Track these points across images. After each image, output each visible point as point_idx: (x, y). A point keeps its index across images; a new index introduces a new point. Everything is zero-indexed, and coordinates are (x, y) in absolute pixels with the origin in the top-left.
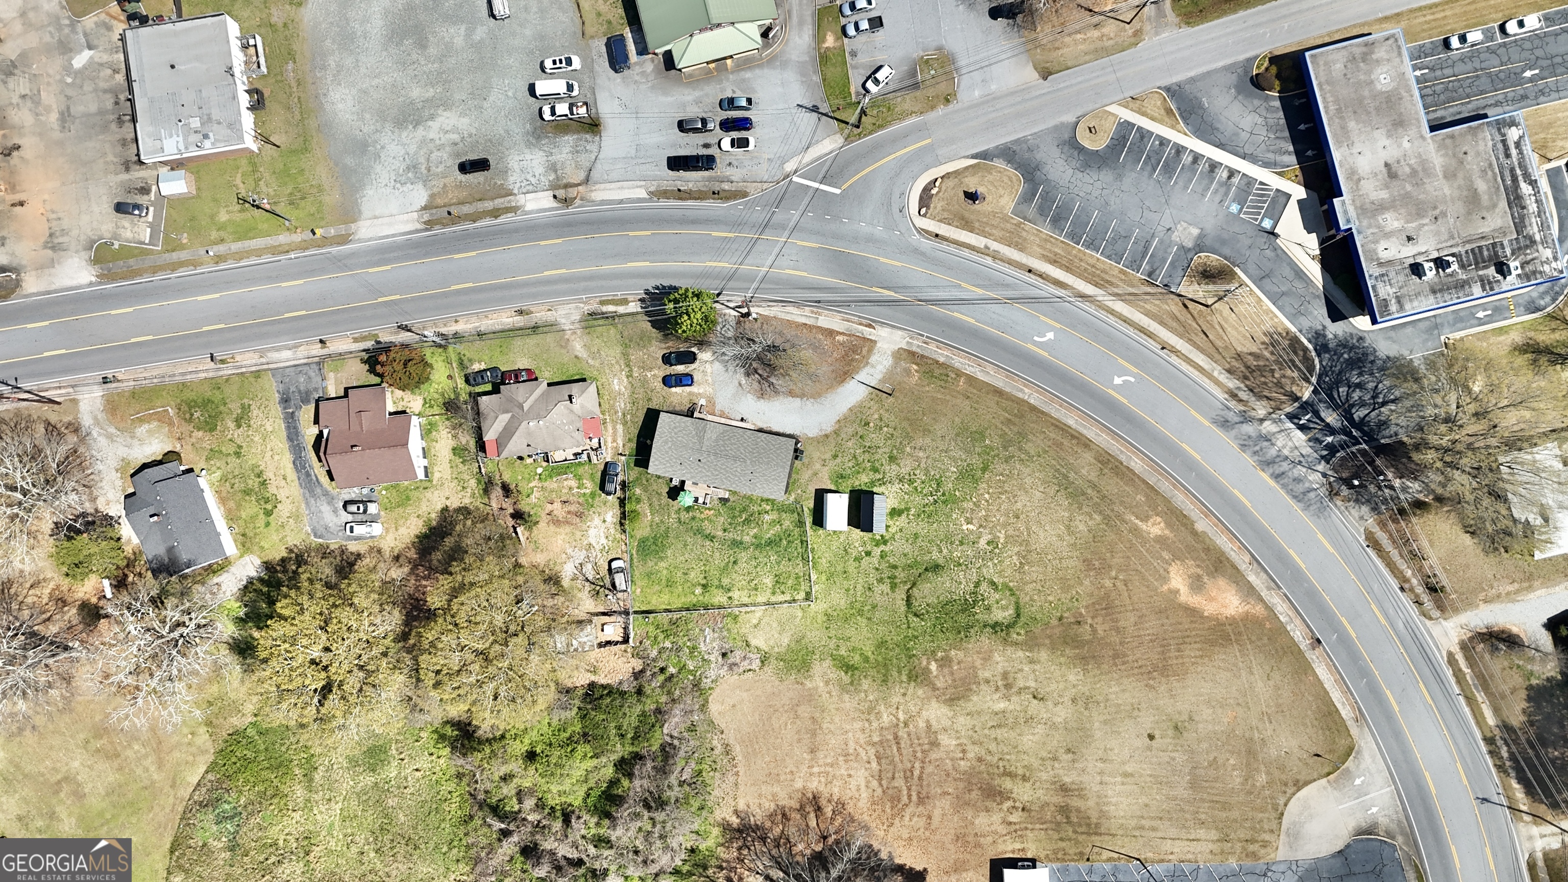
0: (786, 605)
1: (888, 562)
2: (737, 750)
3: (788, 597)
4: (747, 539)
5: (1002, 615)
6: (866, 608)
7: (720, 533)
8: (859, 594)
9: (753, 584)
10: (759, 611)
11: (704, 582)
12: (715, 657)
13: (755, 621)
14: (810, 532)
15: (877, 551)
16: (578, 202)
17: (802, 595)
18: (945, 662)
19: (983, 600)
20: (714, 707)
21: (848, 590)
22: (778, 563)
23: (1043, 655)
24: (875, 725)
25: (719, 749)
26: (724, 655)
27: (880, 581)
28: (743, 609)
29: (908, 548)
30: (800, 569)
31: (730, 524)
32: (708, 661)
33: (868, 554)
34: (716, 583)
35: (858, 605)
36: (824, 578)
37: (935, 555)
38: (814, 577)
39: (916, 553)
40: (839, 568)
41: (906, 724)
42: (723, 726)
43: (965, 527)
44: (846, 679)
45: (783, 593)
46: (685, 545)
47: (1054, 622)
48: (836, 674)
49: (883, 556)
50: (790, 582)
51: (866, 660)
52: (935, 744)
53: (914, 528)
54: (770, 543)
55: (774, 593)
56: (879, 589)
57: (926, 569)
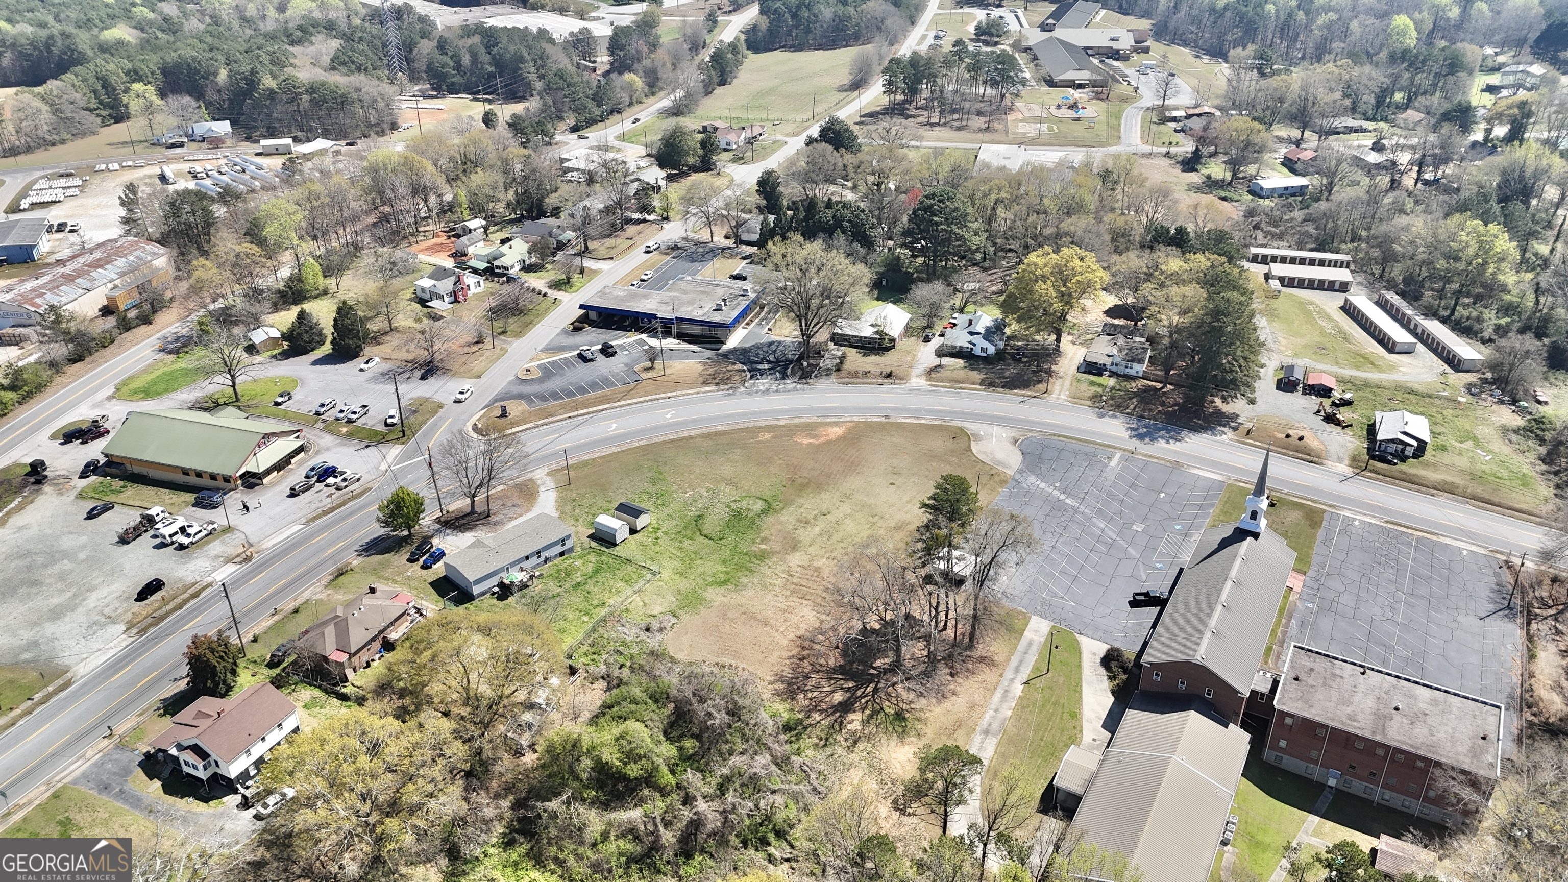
0: (647, 586)
1: (672, 533)
2: (726, 661)
3: (643, 582)
4: (579, 580)
5: (759, 506)
6: (692, 556)
7: (559, 590)
8: (679, 554)
9: (613, 592)
10: (636, 598)
11: (583, 613)
12: (643, 635)
13: (641, 604)
14: (612, 552)
15: (660, 534)
16: (255, 555)
17: (650, 576)
18: (765, 540)
19: (741, 509)
20: (680, 656)
21: (671, 557)
22: (614, 575)
23: (801, 501)
24: (777, 589)
25: (715, 670)
26: (648, 630)
27: (681, 542)
28: (626, 604)
29: (673, 522)
30: (631, 568)
31: (560, 582)
32: (642, 641)
33: (657, 538)
34: (591, 608)
35: (686, 558)
36: (650, 562)
37: (690, 514)
38: (644, 565)
39: (683, 520)
40: (651, 553)
41: (792, 576)
42: (700, 658)
43: (687, 495)
44: (731, 587)
45: (637, 583)
47: (783, 489)
48: (722, 590)
49: (666, 534)
50: (634, 576)
51: (727, 573)
52: (817, 570)
53: (663, 514)
54: (596, 572)
55: (632, 586)
56: (685, 545)
57: (696, 522)
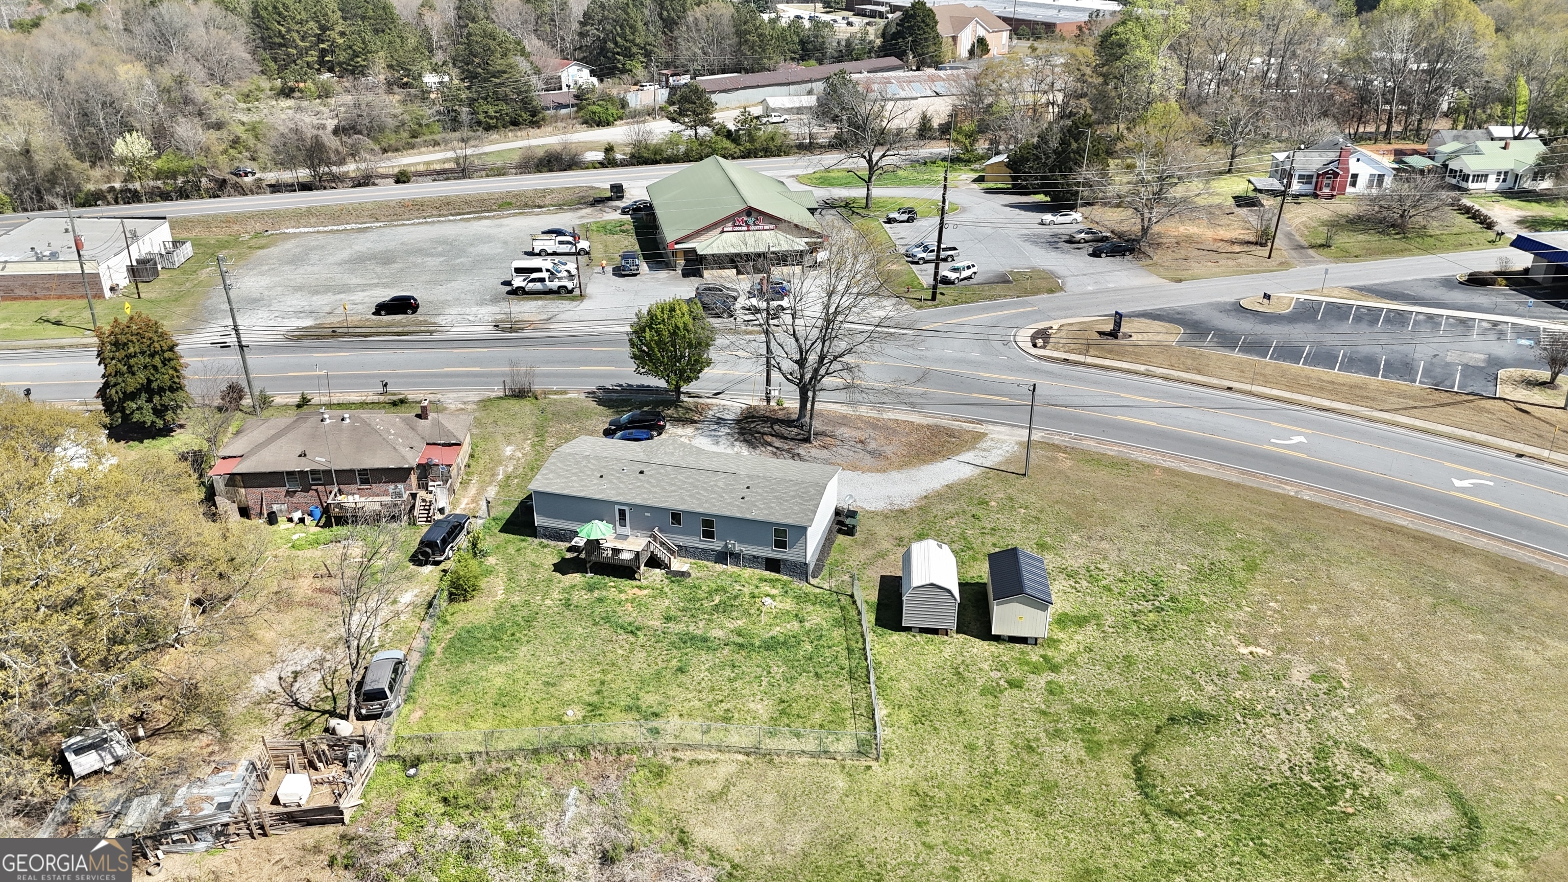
0: (804, 760)
1: (1067, 701)
3: (811, 745)
4: (717, 634)
6: (1026, 790)
7: (655, 623)
8: (1003, 756)
9: (719, 710)
10: (727, 766)
11: (595, 699)
12: (579, 863)
14: (869, 637)
15: (1037, 682)
16: (528, 330)
17: (846, 745)
19: (1355, 787)
21: (971, 747)
22: (791, 680)
26: (606, 859)
27: (1057, 734)
28: (688, 755)
29: (1114, 681)
30: (844, 693)
31: (684, 610)
33: (1016, 684)
34: (624, 701)
35: (1003, 783)
36: (905, 716)
37: (1185, 694)
38: (881, 713)
39: (1137, 691)
40: (946, 703)
43: (1244, 650)
45: (798, 735)
46: (566, 639)
49: (1052, 690)
50: (817, 717)
53: (1117, 646)
54: (771, 645)
55: (772, 734)
56: (1053, 750)
57: (1172, 719)
